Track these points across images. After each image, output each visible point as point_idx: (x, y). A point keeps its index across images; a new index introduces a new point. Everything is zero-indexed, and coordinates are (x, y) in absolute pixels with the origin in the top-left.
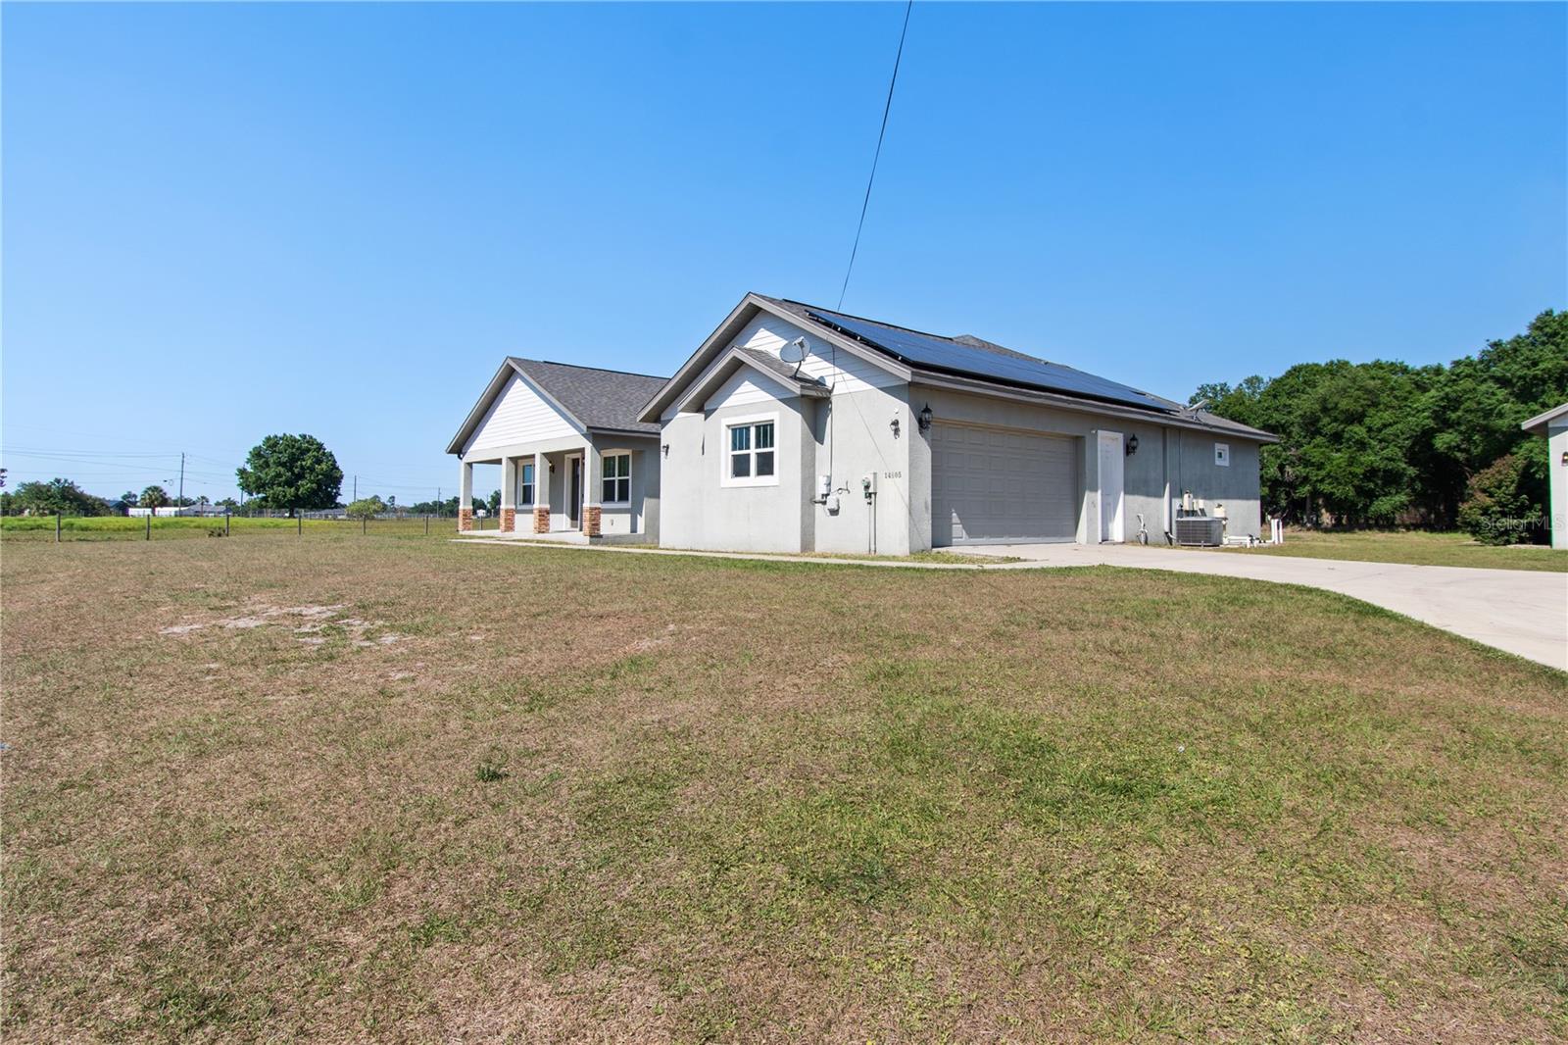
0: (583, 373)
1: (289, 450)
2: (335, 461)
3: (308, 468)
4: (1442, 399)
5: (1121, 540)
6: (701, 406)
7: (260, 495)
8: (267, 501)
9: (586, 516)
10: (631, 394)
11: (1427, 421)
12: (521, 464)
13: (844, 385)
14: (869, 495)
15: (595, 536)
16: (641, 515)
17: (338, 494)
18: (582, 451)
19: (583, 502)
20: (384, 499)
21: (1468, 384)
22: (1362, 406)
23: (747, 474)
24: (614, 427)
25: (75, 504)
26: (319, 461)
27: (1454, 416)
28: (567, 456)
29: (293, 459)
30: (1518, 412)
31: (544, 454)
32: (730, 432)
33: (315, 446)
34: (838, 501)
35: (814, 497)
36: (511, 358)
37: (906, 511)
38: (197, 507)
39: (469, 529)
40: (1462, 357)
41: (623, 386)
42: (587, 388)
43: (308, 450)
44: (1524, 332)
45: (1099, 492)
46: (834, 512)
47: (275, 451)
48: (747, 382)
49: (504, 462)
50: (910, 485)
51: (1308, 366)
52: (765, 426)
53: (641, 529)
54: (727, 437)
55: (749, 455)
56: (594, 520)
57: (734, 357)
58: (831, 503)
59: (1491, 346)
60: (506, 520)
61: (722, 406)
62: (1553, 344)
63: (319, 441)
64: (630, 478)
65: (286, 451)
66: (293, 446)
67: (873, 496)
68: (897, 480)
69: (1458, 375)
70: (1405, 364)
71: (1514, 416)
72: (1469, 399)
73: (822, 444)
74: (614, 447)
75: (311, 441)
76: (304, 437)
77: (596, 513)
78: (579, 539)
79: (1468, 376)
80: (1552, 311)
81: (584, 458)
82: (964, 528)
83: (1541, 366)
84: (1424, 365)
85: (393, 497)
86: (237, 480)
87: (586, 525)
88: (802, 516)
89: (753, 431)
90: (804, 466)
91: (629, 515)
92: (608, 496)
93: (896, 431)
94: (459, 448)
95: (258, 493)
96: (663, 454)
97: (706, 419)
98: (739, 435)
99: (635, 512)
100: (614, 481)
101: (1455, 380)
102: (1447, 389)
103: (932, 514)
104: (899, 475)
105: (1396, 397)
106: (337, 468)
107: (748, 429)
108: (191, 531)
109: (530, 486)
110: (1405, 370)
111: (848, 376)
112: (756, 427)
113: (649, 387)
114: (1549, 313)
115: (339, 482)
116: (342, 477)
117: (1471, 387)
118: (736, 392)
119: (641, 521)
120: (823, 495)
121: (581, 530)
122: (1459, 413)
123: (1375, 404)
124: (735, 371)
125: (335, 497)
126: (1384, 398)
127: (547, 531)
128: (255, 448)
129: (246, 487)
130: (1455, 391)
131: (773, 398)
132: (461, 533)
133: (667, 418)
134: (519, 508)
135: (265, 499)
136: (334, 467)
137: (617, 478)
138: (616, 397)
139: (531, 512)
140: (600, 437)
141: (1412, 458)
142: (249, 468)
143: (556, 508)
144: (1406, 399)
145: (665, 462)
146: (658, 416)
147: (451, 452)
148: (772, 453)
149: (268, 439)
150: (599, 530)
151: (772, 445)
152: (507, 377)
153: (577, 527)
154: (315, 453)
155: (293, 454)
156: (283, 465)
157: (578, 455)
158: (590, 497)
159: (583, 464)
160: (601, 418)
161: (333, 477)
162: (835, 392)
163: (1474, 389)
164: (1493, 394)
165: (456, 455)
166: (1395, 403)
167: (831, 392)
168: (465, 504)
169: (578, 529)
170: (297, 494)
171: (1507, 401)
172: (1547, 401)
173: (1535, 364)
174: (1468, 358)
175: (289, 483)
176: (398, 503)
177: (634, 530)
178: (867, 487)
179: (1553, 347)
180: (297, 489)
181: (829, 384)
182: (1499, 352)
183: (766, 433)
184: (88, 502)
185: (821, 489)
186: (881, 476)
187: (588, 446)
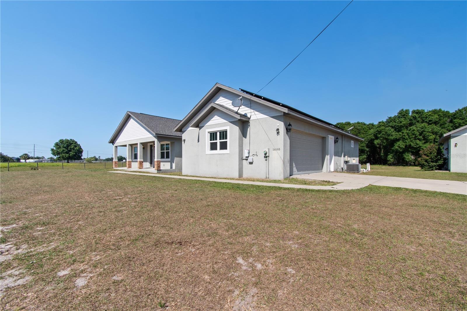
0: (154, 117)
1: (67, 143)
2: (80, 147)
3: (72, 148)
4: (376, 131)
5: (333, 171)
6: (198, 125)
7: (58, 156)
8: (60, 158)
9: (156, 163)
10: (169, 124)
11: (372, 137)
12: (133, 146)
13: (254, 115)
14: (266, 157)
15: (159, 170)
16: (174, 163)
17: (82, 156)
18: (154, 142)
19: (154, 159)
20: (97, 157)
21: (383, 127)
22: (357, 133)
23: (216, 149)
24: (165, 134)
25: (2, 159)
26: (76, 147)
27: (379, 136)
28: (148, 144)
29: (68, 146)
30: (396, 135)
31: (141, 143)
32: (209, 134)
33: (74, 142)
34: (253, 159)
35: (243, 157)
36: (129, 112)
37: (282, 163)
38: (41, 160)
39: (117, 167)
40: (381, 121)
41: (167, 122)
42: (155, 122)
43: (72, 143)
44: (397, 115)
45: (329, 155)
46: (251, 163)
47: (62, 144)
48: (216, 116)
49: (127, 146)
50: (284, 153)
51: (340, 123)
52: (223, 132)
53: (174, 167)
54: (208, 136)
55: (217, 142)
56: (158, 165)
57: (212, 106)
58: (250, 160)
59: (389, 118)
60: (128, 164)
61: (206, 125)
62: (404, 117)
63: (76, 141)
64: (170, 151)
65: (66, 143)
66: (68, 142)
67: (268, 157)
68: (278, 151)
69: (380, 125)
70: (365, 123)
71: (396, 136)
72: (383, 131)
73: (246, 138)
74: (165, 141)
75: (73, 141)
76: (71, 140)
77: (159, 163)
78: (153, 170)
79: (383, 126)
80: (403, 109)
81: (154, 144)
82: (296, 168)
83: (403, 123)
84: (369, 123)
85: (100, 157)
86: (51, 152)
87: (156, 166)
88: (239, 165)
89: (218, 134)
90: (239, 146)
91: (170, 163)
92: (162, 156)
93: (278, 133)
94: (113, 141)
95: (58, 155)
96: (183, 143)
97: (199, 130)
98: (213, 136)
99: (172, 162)
100: (164, 152)
101: (380, 127)
102: (378, 129)
103: (290, 164)
104: (279, 149)
105: (364, 131)
106: (81, 149)
107: (216, 133)
108: (28, 167)
109: (137, 154)
110: (365, 124)
111: (257, 113)
112: (220, 132)
113: (175, 122)
114: (402, 110)
115: (82, 153)
116: (83, 151)
117: (384, 128)
118: (212, 120)
119: (174, 165)
120: (246, 157)
121: (154, 167)
122: (381, 135)
123: (359, 133)
124: (212, 112)
125: (81, 157)
126: (362, 131)
127: (142, 168)
128: (56, 143)
129: (54, 154)
130: (380, 129)
131: (227, 121)
132: (114, 168)
133: (185, 130)
134: (133, 160)
135: (60, 157)
136: (80, 148)
137: (165, 151)
138: (165, 125)
139: (137, 162)
140: (160, 137)
141: (367, 146)
142: (55, 149)
143: (145, 160)
144: (367, 132)
145: (184, 145)
146: (181, 130)
147: (110, 143)
148: (227, 141)
149: (61, 140)
150: (160, 168)
151: (226, 138)
152: (128, 118)
153: (152, 166)
154: (75, 144)
155: (68, 144)
156: (65, 148)
157: (152, 144)
158: (157, 157)
159: (154, 147)
160: (160, 131)
161: (80, 151)
162: (251, 119)
163: (385, 129)
164: (390, 130)
165: (112, 144)
166: (364, 132)
167: (249, 119)
168: (115, 159)
169: (153, 167)
170: (69, 156)
171: (393, 132)
172: (403, 132)
173: (401, 122)
174: (382, 121)
175: (67, 153)
176: (101, 158)
177: (171, 168)
178: (266, 154)
179: (404, 118)
180: (69, 154)
181: (249, 116)
182: (391, 120)
183: (224, 134)
184: (7, 158)
185: (246, 154)
186: (271, 150)
187: (156, 140)
